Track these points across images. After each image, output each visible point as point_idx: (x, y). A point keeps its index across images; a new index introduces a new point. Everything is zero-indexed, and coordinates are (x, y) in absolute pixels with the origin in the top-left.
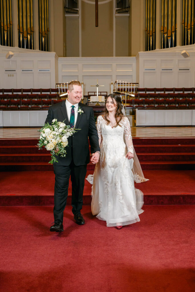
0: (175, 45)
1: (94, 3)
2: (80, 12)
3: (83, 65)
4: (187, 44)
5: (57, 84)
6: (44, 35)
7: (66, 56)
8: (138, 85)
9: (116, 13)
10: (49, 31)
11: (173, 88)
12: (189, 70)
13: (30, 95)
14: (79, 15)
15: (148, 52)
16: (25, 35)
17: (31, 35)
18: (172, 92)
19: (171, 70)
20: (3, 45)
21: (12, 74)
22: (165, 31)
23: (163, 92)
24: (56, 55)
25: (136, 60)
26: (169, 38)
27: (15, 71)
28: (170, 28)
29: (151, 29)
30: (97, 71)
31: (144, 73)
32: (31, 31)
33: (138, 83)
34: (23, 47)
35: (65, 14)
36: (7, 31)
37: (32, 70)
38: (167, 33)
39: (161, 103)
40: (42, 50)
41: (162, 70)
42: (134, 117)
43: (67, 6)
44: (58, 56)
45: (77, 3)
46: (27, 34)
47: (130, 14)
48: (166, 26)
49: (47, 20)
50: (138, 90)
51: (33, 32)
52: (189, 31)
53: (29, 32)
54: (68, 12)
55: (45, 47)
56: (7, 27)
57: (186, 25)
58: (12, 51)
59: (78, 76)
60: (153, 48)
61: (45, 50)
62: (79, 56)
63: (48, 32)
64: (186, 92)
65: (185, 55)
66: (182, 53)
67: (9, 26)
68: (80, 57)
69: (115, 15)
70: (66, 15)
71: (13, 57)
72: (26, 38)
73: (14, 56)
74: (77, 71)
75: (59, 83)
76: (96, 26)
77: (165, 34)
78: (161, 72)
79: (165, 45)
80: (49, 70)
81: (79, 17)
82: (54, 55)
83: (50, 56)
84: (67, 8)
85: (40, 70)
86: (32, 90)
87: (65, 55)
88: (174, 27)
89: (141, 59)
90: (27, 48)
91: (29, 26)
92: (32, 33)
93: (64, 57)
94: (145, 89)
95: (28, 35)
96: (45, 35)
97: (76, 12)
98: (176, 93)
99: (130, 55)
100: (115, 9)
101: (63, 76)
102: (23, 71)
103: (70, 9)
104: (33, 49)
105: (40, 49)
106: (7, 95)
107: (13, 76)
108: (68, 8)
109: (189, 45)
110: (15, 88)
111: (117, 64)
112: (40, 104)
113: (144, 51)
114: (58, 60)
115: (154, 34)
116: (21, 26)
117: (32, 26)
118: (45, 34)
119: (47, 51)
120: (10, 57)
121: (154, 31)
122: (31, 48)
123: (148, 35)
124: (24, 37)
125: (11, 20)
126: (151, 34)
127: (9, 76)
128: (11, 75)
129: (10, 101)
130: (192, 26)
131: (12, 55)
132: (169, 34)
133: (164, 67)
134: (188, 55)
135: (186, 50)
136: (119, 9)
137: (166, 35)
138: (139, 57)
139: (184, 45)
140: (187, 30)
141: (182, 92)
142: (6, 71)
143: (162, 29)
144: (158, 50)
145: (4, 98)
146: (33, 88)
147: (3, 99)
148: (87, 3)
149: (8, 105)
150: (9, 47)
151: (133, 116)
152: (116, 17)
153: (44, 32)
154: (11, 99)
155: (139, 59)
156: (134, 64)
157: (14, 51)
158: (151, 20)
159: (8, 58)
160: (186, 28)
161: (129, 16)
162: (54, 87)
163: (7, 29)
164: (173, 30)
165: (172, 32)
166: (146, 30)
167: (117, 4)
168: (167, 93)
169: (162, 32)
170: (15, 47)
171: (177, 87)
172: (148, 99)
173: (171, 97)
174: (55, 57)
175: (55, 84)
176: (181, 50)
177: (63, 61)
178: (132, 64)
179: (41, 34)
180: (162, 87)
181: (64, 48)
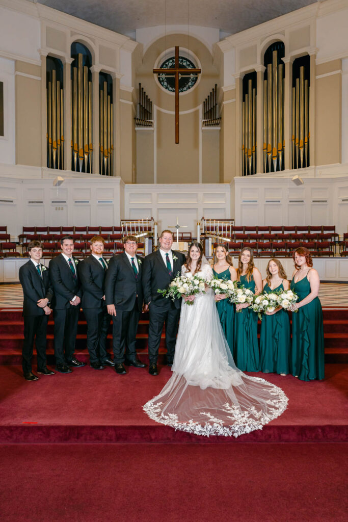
0: (283, 169)
1: (174, 113)
2: (155, 124)
3: (158, 194)
4: (300, 167)
5: (122, 220)
6: (106, 154)
7: (135, 183)
8: (233, 221)
9: (202, 127)
10: (113, 149)
11: (282, 227)
12: (303, 201)
13: (85, 235)
14: (154, 128)
15: (247, 177)
16: (81, 154)
17: (88, 154)
18: (280, 232)
19: (279, 201)
20: (51, 168)
21: (61, 207)
22: (270, 150)
23: (267, 232)
24: (121, 181)
25: (231, 188)
26: (275, 160)
27: (65, 202)
28: (275, 146)
29: (250, 148)
30: (176, 203)
31: (242, 205)
32: (89, 149)
33: (233, 220)
34: (78, 170)
35: (135, 127)
36: (57, 149)
37: (88, 202)
38: (272, 152)
39: (265, 248)
40: (104, 174)
41: (267, 201)
43: (138, 117)
44: (125, 182)
45: (151, 113)
46: (84, 152)
47: (222, 127)
48: (270, 143)
49: (111, 134)
50: (234, 229)
51: (92, 150)
52: (302, 149)
53: (86, 150)
54: (139, 125)
55: (106, 171)
56: (57, 144)
57: (297, 142)
58: (63, 176)
59: (151, 209)
60: (253, 171)
61: (107, 175)
62: (153, 183)
63: (112, 151)
64: (299, 233)
65: (298, 182)
66: (293, 179)
67: (59, 143)
68: (155, 184)
69: (201, 128)
70: (137, 129)
71: (62, 185)
72: (82, 159)
73: (64, 182)
74: (150, 202)
75: (126, 219)
76: (176, 143)
77: (268, 154)
78: (265, 205)
79: (269, 169)
80: (111, 202)
81: (153, 131)
82: (119, 182)
83: (113, 182)
84: (137, 119)
85: (99, 202)
86: (88, 228)
87: (135, 181)
88: (282, 144)
89: (237, 187)
90: (83, 171)
91: (86, 143)
92: (90, 151)
93: (133, 183)
94: (243, 227)
95: (85, 154)
97: (150, 125)
98: (286, 233)
99: (221, 181)
100: (201, 120)
101: (131, 209)
102: (75, 202)
103: (142, 120)
104: (92, 173)
105: (100, 173)
106: (54, 235)
107: (62, 209)
108: (140, 120)
109: (302, 169)
110: (65, 226)
111: (204, 194)
113: (240, 175)
114: (124, 188)
115: (254, 153)
116: (75, 142)
117: (90, 142)
118: (108, 153)
119: (110, 175)
120: (60, 183)
121: (254, 150)
122: (88, 172)
123: (246, 154)
124: (80, 157)
125: (62, 135)
126: (250, 153)
127: (56, 209)
128: (59, 208)
129: (56, 244)
130: (306, 144)
131: (62, 181)
132: (275, 154)
133: (269, 198)
134: (302, 181)
135: (299, 175)
136: (206, 120)
137: (270, 155)
138: (234, 184)
139: (295, 168)
140: (299, 148)
141: (293, 232)
142: (53, 202)
143: (265, 147)
144: (260, 175)
145: (49, 240)
146: (89, 226)
147: (47, 241)
148: (165, 113)
149: (54, 249)
150: (59, 170)
152: (203, 131)
153: (107, 151)
154: (58, 241)
155: (234, 188)
156: (228, 194)
157: (66, 175)
158: (249, 134)
159: (56, 185)
160: (297, 145)
161: (220, 130)
162: (118, 225)
163: (57, 146)
164: (280, 148)
165: (278, 151)
166: (243, 148)
167: (204, 114)
168: (273, 233)
169: (265, 151)
170: (67, 170)
171: (286, 225)
172: (247, 241)
173: (279, 239)
174: (120, 184)
175: (119, 221)
176: (291, 176)
177: (131, 188)
178: (225, 194)
179: (102, 153)
180: (267, 225)
181: (134, 172)
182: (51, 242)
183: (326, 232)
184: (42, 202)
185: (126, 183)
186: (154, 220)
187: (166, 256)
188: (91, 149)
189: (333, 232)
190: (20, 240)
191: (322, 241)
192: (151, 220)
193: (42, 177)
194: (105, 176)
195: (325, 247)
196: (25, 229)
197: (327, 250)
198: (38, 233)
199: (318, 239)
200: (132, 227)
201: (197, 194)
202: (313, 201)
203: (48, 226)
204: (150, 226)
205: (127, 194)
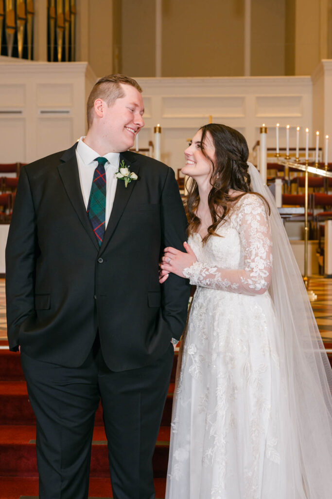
6: (60, 22)
10: (75, 14)
13: (12, 180)
16: (10, 21)
17: (26, 21)
25: (314, 85)
32: (26, 12)
34: (4, 54)
37: (20, 112)
40: (55, 60)
42: (317, 246)
46: (16, 18)
51: (33, 14)
53: (21, 13)
55: (62, 54)
62: (153, 75)
63: (73, 17)
72: (13, 31)
74: (148, 116)
80: (68, 112)
83: (72, 71)
85: (42, 112)
86: (18, 166)
90: (15, 54)
92: (29, 16)
95: (19, 22)
96: (64, 23)
99: (290, 71)
104: (32, 59)
105: (49, 60)
111: (258, 98)
118: (65, 20)
122: (25, 56)
124: (9, 27)
146: (23, 162)
151: (313, 244)
153: (62, 16)
156: (307, 98)
178: (301, 97)
179: (52, 22)
181: (116, 61)
188: (30, 12)
201: (243, 99)
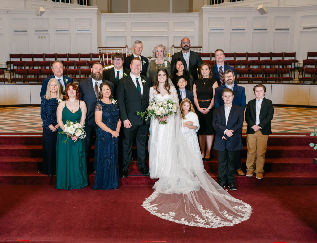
3: (132, 23)
5: (99, 48)
8: (201, 48)
11: (246, 53)
12: (266, 29)
15: (214, 6)
18: (244, 59)
19: (244, 30)
24: (97, 11)
25: (199, 16)
27: (47, 31)
30: (149, 31)
31: (209, 33)
33: (201, 47)
34: (58, 1)
37: (68, 31)
40: (81, 4)
41: (233, 30)
44: (101, 11)
55: (84, 1)
58: (44, 7)
59: (125, 37)
60: (220, 1)
61: (85, 4)
62: (127, 12)
65: (262, 11)
66: (258, 8)
68: (129, 14)
71: (44, 15)
73: (45, 12)
74: (125, 31)
75: (102, 46)
78: (231, 33)
80: (89, 31)
82: (96, 12)
85: (78, 31)
86: (68, 55)
87: (110, 11)
89: (205, 16)
90: (63, 1)
94: (209, 54)
98: (250, 59)
99: (190, 10)
101: (107, 37)
102: (57, 31)
105: (78, 3)
106: (38, 62)
107: (45, 37)
110: (47, 53)
111: (174, 22)
112: (78, 74)
113: (208, 4)
114: (101, 17)
119: (88, 5)
120: (42, 13)
122: (67, 2)
127: (39, 37)
128: (42, 36)
129: (40, 70)
131: (44, 11)
133: (234, 26)
134: (266, 11)
135: (263, 4)
138: (203, 13)
141: (256, 59)
142: (36, 31)
144: (227, 4)
145: (34, 66)
146: (70, 53)
149: (38, 75)
154: (42, 66)
155: (203, 17)
156: (197, 22)
157: (47, 6)
159: (38, 15)
162: (95, 52)
168: (237, 59)
170: (48, 1)
171: (250, 52)
173: (243, 65)
174: (97, 14)
175: (97, 48)
176: (256, 4)
177: (107, 18)
178: (194, 22)
180: (232, 52)
181: (109, 1)
182: (35, 68)
183: (286, 59)
184: (26, 31)
185: (103, 12)
186: (128, 47)
187: (136, 80)
189: (293, 58)
190: (7, 66)
191: (283, 67)
192: (125, 48)
193: (26, 8)
194: (83, 6)
195: (286, 73)
196: (12, 56)
197: (287, 75)
198: (24, 60)
199: (279, 65)
200: (108, 54)
201: (168, 22)
202: (276, 29)
203: (32, 53)
204: (124, 53)
205: (103, 23)
